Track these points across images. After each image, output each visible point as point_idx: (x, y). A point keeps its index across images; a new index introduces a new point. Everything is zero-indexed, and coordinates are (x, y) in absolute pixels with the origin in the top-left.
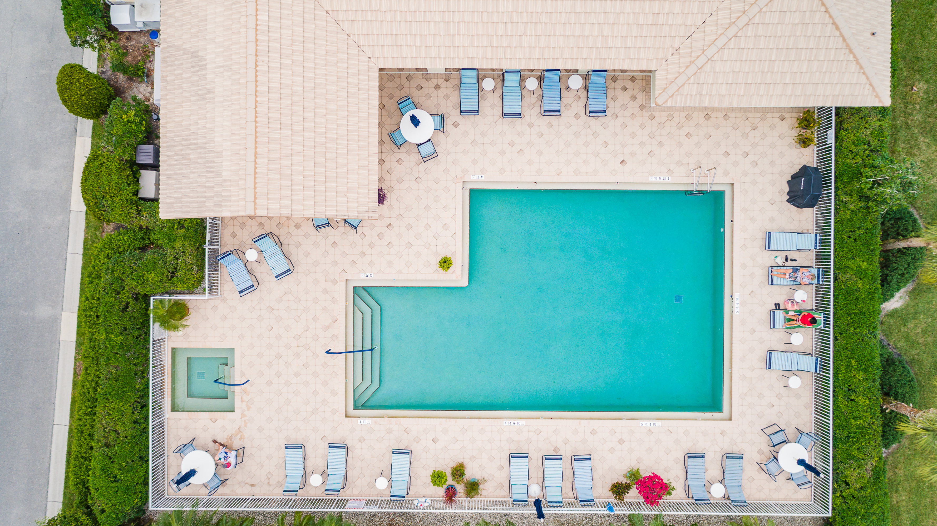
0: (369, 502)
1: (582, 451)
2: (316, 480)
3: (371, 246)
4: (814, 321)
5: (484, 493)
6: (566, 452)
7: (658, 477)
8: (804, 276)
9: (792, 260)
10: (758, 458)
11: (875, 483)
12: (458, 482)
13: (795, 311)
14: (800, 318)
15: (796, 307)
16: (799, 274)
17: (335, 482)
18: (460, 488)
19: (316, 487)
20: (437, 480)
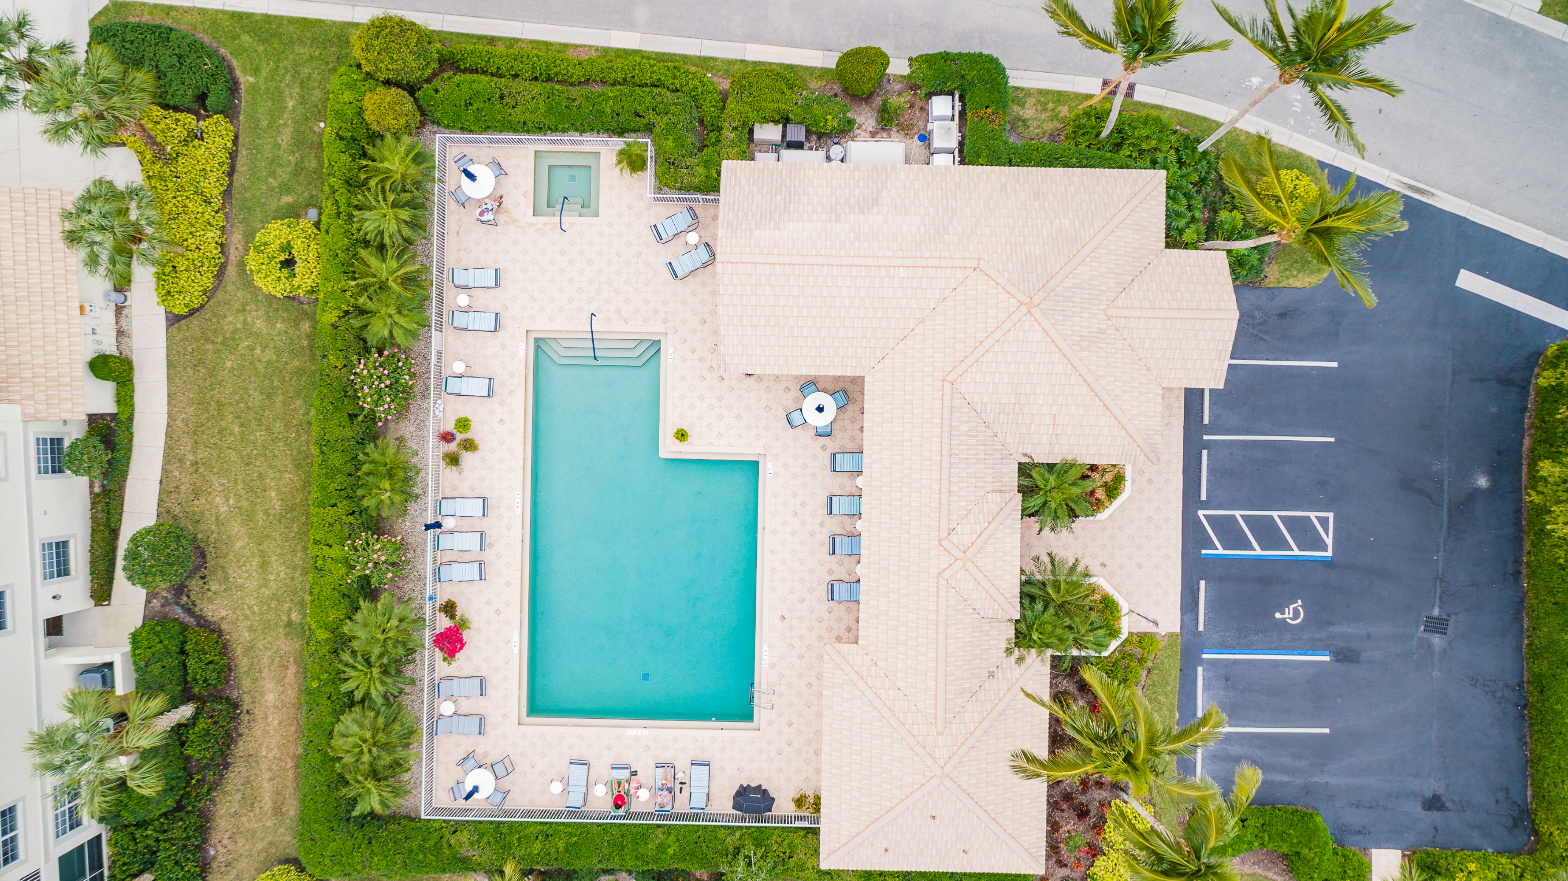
0: (439, 353)
1: (489, 572)
2: (463, 300)
3: (702, 359)
4: (618, 807)
5: (448, 471)
6: (488, 556)
7: (461, 648)
8: (665, 797)
9: (681, 788)
10: (479, 751)
11: (454, 858)
12: (459, 445)
13: (628, 790)
14: (622, 793)
15: (632, 791)
16: (666, 793)
17: (461, 320)
18: (453, 447)
19: (455, 299)
20: (461, 424)
